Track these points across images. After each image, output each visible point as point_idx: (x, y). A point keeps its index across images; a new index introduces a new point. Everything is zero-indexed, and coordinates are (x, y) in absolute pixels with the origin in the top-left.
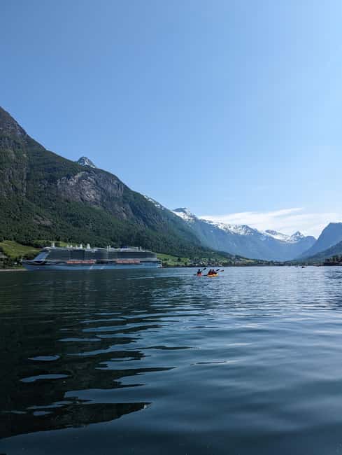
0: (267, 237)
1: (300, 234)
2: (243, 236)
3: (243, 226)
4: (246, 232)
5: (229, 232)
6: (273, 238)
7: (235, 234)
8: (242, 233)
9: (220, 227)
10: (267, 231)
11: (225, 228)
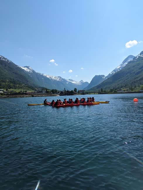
0: (69, 82)
1: (82, 81)
2: (58, 81)
3: (59, 77)
4: (60, 79)
5: (52, 79)
6: (71, 83)
7: (54, 80)
8: (58, 80)
9: (47, 77)
10: (69, 80)
11: (50, 77)
